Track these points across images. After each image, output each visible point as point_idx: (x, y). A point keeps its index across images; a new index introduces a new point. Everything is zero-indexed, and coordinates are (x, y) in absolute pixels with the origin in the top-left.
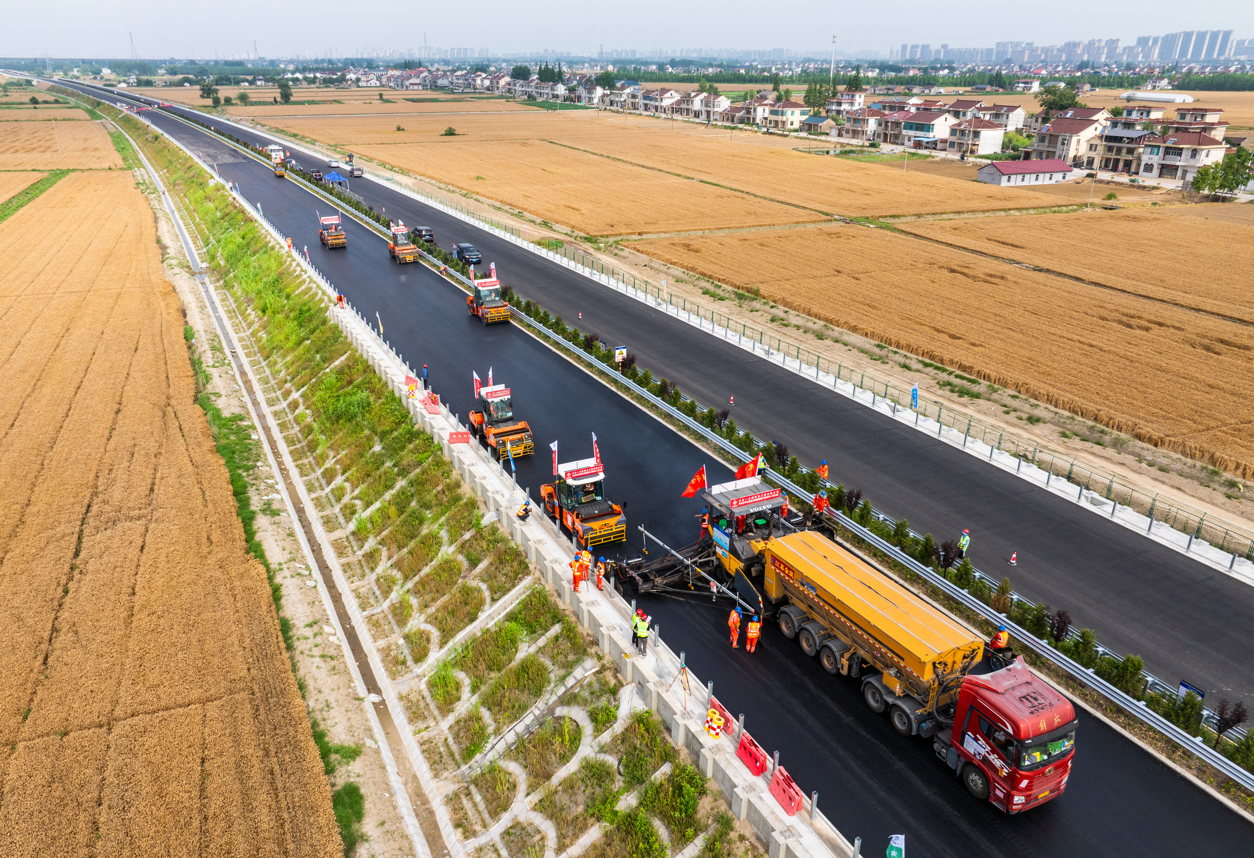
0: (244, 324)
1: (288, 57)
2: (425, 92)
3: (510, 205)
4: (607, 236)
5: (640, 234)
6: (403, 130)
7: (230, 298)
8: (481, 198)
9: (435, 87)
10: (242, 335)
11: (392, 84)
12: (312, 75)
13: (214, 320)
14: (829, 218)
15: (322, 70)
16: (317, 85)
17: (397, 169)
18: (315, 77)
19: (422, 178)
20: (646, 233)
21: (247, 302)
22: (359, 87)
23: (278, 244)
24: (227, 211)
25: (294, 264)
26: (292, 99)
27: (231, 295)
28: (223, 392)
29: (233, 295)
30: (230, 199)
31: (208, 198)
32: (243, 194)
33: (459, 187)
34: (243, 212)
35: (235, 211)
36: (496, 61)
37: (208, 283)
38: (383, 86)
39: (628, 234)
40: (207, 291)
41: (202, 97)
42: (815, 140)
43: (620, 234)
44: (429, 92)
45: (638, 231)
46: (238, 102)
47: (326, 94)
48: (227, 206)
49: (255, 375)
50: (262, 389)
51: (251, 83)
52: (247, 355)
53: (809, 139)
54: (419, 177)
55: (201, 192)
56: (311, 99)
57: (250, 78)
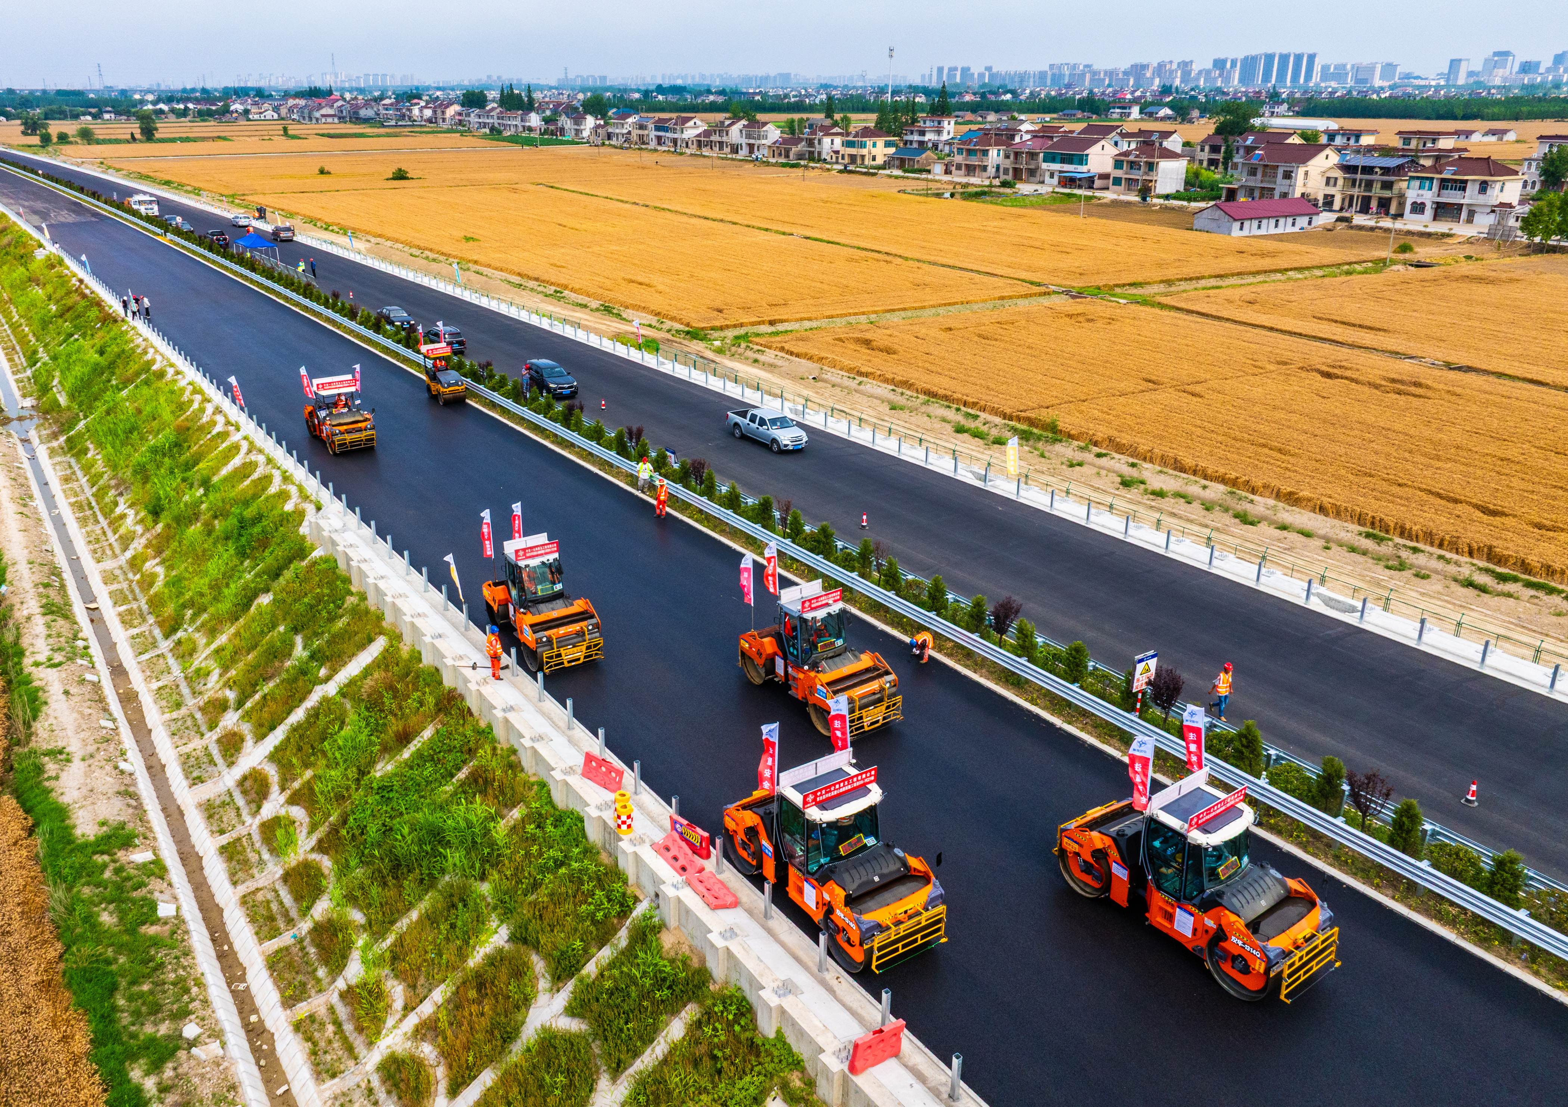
0: (112, 538)
1: (146, 86)
2: (342, 125)
3: (537, 279)
4: (721, 328)
5: (772, 323)
6: (328, 173)
7: (79, 474)
8: (485, 270)
9: (356, 119)
10: (109, 564)
11: (295, 116)
12: (182, 106)
13: (49, 527)
14: (1043, 289)
15: (197, 101)
16: (188, 118)
17: (336, 228)
18: (186, 109)
19: (379, 240)
20: (782, 321)
21: (117, 486)
22: (249, 120)
23: (172, 365)
24: (69, 302)
25: (210, 408)
26: (157, 135)
27: (82, 468)
28: (75, 746)
29: (87, 469)
30: (74, 281)
31: (34, 280)
32: (96, 273)
33: (442, 254)
34: (98, 304)
35: (83, 303)
36: (428, 88)
37: (36, 441)
38: (283, 119)
39: (753, 324)
40: (33, 458)
41: (24, 133)
42: (918, 179)
43: (742, 325)
44: (348, 125)
45: (767, 318)
46: (78, 140)
47: (204, 129)
48: (69, 293)
49: (148, 679)
50: (167, 724)
51: (95, 117)
52: (126, 621)
53: (907, 178)
54: (373, 240)
55: (22, 269)
56: (184, 135)
57: (93, 110)
